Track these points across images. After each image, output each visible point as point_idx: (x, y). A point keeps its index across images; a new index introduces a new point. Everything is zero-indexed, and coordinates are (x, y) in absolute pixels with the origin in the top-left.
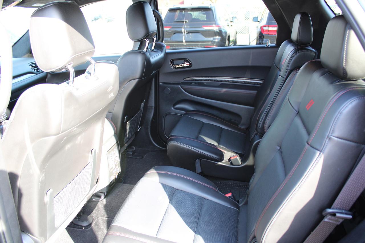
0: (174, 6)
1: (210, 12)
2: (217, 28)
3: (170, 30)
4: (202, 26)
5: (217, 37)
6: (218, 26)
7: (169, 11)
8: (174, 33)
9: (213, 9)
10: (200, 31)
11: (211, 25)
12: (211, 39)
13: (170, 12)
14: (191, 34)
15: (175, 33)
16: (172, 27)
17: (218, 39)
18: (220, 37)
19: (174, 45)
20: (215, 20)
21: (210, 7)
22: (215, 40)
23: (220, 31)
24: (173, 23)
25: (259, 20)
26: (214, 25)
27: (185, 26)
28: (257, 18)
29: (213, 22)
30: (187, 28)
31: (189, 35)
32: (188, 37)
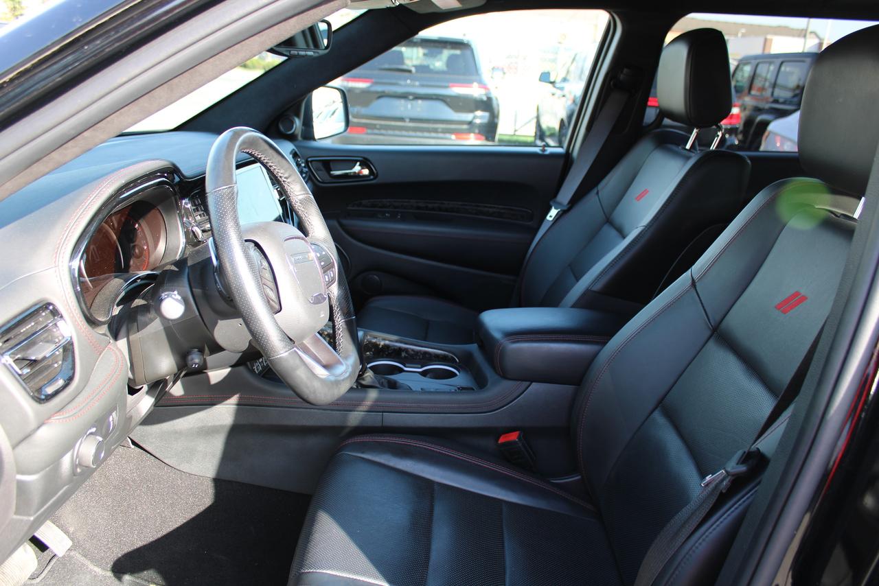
1: (468, 52)
2: (482, 92)
3: (369, 87)
4: (450, 84)
5: (479, 113)
6: (485, 87)
8: (379, 95)
9: (473, 46)
10: (445, 96)
11: (468, 83)
12: (468, 117)
14: (420, 102)
15: (380, 97)
16: (374, 80)
17: (481, 117)
18: (486, 114)
19: (378, 127)
20: (480, 72)
21: (465, 39)
22: (478, 121)
23: (490, 99)
24: (376, 72)
25: (552, 80)
26: (475, 84)
27: (409, 81)
28: (548, 74)
29: (474, 78)
30: (414, 86)
31: (414, 102)
32: (412, 107)
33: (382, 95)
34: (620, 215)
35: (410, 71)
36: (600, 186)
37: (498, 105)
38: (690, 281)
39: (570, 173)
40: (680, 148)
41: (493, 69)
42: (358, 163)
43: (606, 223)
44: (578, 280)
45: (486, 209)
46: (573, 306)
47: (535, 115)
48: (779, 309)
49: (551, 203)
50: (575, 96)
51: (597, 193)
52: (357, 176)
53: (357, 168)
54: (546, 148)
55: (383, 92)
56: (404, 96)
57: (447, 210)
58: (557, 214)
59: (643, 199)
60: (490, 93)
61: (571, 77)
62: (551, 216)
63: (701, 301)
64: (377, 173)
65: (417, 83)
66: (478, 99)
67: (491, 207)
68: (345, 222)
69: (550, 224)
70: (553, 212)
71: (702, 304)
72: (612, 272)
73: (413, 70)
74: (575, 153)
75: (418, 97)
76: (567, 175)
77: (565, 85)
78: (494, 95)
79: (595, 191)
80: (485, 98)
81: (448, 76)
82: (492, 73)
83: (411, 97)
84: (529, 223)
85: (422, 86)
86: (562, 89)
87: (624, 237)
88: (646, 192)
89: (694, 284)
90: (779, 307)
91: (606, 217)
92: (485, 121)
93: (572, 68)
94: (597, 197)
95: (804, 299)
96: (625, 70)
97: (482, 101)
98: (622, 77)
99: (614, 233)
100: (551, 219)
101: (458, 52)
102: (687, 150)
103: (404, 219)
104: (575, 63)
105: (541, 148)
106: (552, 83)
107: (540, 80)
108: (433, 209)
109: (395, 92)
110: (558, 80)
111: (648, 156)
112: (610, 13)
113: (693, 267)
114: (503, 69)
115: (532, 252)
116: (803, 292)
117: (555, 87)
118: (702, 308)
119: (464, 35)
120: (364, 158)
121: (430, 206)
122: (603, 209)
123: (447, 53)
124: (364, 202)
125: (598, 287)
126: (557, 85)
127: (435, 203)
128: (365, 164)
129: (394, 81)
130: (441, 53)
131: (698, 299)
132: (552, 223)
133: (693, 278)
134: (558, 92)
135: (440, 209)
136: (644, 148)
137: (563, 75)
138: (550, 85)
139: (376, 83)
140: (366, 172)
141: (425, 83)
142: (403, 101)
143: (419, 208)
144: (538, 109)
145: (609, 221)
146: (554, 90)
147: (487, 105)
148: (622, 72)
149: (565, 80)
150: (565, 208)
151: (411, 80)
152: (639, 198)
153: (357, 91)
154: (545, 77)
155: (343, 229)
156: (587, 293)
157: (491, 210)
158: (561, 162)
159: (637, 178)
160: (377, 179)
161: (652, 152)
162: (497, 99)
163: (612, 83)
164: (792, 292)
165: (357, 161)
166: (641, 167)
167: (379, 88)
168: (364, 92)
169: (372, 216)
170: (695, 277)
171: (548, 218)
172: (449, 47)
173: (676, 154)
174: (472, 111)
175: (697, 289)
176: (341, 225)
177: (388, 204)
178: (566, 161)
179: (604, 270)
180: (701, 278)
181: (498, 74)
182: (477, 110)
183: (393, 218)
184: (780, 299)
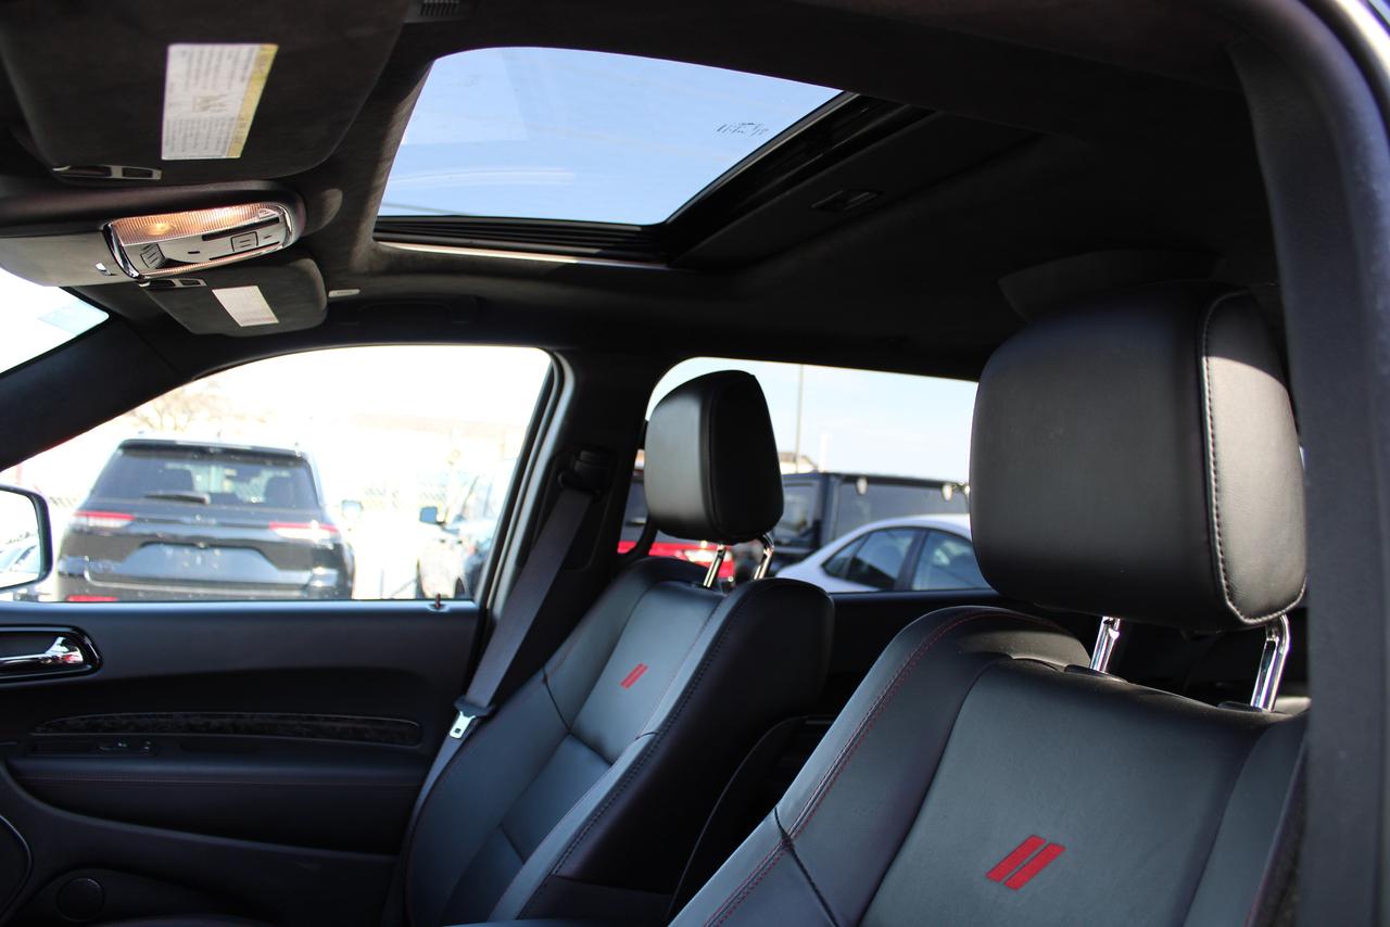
0: (141, 433)
1: (301, 471)
2: (326, 535)
3: (127, 527)
4: (270, 524)
5: (320, 571)
6: (329, 527)
7: (120, 452)
8: (143, 540)
9: (310, 461)
10: (261, 542)
11: (302, 520)
12: (302, 577)
13: (125, 453)
14: (217, 552)
15: (146, 544)
16: (136, 515)
17: (322, 578)
18: (333, 573)
19: (140, 594)
20: (321, 504)
21: (298, 451)
22: (319, 584)
23: (338, 547)
24: (142, 502)
25: (440, 518)
26: (314, 523)
27: (198, 518)
28: (435, 510)
29: (311, 512)
30: (207, 525)
31: (208, 554)
32: (203, 562)
33: (151, 541)
34: (593, 717)
35: (201, 501)
36: (549, 668)
37: (353, 558)
38: (779, 839)
39: (489, 647)
40: (693, 586)
41: (344, 502)
42: (60, 640)
43: (565, 737)
44: (524, 860)
45: (329, 724)
46: (518, 918)
47: (414, 576)
48: (998, 880)
49: (457, 705)
50: (478, 543)
51: (545, 680)
52: (59, 665)
53: (57, 650)
54: (442, 603)
55: (154, 535)
56: (190, 543)
57: (249, 730)
58: (470, 725)
59: (637, 682)
60: (340, 537)
61: (470, 514)
62: (458, 731)
63: (809, 878)
64: (100, 660)
65: (213, 521)
66: (318, 547)
67: (337, 720)
68: (21, 764)
69: (459, 744)
70: (463, 722)
71: (813, 885)
72: (598, 833)
73: (207, 498)
74: (498, 609)
75: (214, 544)
76: (484, 652)
77: (461, 526)
78: (346, 540)
79: (540, 676)
80: (330, 547)
81: (267, 510)
82: (343, 509)
83: (202, 545)
84: (417, 747)
85: (224, 525)
86: (455, 532)
87: (610, 762)
88: (641, 669)
89: (787, 842)
90: (995, 874)
91: (566, 725)
92: (331, 583)
93: (471, 502)
94: (544, 688)
95: (1054, 851)
96: (584, 454)
97: (325, 551)
98: (578, 466)
99: (584, 754)
100: (458, 736)
101: (285, 473)
102: (706, 587)
103: (157, 754)
104: (474, 495)
105: (433, 603)
106: (440, 524)
107: (421, 520)
108: (220, 729)
109: (174, 536)
110: (449, 520)
111: (635, 606)
112: (551, 353)
113: (779, 806)
114: (360, 504)
115: (425, 803)
116: (1048, 834)
117: (444, 529)
118: (813, 894)
119: (296, 444)
120: (75, 628)
121: (215, 722)
122: (557, 708)
123: (267, 475)
124: (71, 720)
125: (571, 867)
126: (448, 527)
127: (224, 716)
128: (72, 641)
129: (172, 517)
130: (257, 474)
131: (800, 873)
132: (460, 743)
133: (783, 831)
134: (451, 538)
135: (236, 729)
136: (622, 594)
137: (455, 511)
138: (437, 528)
139: (140, 520)
140: (77, 656)
141: (227, 521)
142: (187, 551)
143: (191, 728)
144: (418, 566)
145: (571, 730)
146: (444, 535)
147: (334, 557)
148: (577, 458)
149: (460, 518)
150: (485, 714)
151: (202, 515)
152: (628, 682)
153: (107, 534)
154: (428, 515)
155: (18, 781)
156: (550, 881)
157: (339, 725)
158: (473, 625)
159: (617, 649)
160: (99, 672)
161: (642, 596)
162: (350, 547)
163: (560, 478)
164: (1021, 837)
165: (57, 635)
166: (625, 625)
167: (147, 529)
168: (117, 535)
169: (87, 749)
170: (789, 829)
171: (452, 733)
172: (269, 463)
173: (690, 597)
174: (307, 567)
175: (797, 853)
176: (13, 772)
177: (125, 722)
178: (482, 624)
179: (581, 829)
180: (801, 830)
181: (352, 510)
182: (316, 566)
183: (134, 751)
184: (994, 856)
